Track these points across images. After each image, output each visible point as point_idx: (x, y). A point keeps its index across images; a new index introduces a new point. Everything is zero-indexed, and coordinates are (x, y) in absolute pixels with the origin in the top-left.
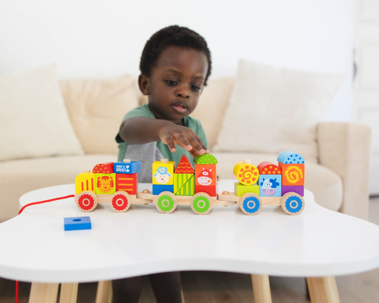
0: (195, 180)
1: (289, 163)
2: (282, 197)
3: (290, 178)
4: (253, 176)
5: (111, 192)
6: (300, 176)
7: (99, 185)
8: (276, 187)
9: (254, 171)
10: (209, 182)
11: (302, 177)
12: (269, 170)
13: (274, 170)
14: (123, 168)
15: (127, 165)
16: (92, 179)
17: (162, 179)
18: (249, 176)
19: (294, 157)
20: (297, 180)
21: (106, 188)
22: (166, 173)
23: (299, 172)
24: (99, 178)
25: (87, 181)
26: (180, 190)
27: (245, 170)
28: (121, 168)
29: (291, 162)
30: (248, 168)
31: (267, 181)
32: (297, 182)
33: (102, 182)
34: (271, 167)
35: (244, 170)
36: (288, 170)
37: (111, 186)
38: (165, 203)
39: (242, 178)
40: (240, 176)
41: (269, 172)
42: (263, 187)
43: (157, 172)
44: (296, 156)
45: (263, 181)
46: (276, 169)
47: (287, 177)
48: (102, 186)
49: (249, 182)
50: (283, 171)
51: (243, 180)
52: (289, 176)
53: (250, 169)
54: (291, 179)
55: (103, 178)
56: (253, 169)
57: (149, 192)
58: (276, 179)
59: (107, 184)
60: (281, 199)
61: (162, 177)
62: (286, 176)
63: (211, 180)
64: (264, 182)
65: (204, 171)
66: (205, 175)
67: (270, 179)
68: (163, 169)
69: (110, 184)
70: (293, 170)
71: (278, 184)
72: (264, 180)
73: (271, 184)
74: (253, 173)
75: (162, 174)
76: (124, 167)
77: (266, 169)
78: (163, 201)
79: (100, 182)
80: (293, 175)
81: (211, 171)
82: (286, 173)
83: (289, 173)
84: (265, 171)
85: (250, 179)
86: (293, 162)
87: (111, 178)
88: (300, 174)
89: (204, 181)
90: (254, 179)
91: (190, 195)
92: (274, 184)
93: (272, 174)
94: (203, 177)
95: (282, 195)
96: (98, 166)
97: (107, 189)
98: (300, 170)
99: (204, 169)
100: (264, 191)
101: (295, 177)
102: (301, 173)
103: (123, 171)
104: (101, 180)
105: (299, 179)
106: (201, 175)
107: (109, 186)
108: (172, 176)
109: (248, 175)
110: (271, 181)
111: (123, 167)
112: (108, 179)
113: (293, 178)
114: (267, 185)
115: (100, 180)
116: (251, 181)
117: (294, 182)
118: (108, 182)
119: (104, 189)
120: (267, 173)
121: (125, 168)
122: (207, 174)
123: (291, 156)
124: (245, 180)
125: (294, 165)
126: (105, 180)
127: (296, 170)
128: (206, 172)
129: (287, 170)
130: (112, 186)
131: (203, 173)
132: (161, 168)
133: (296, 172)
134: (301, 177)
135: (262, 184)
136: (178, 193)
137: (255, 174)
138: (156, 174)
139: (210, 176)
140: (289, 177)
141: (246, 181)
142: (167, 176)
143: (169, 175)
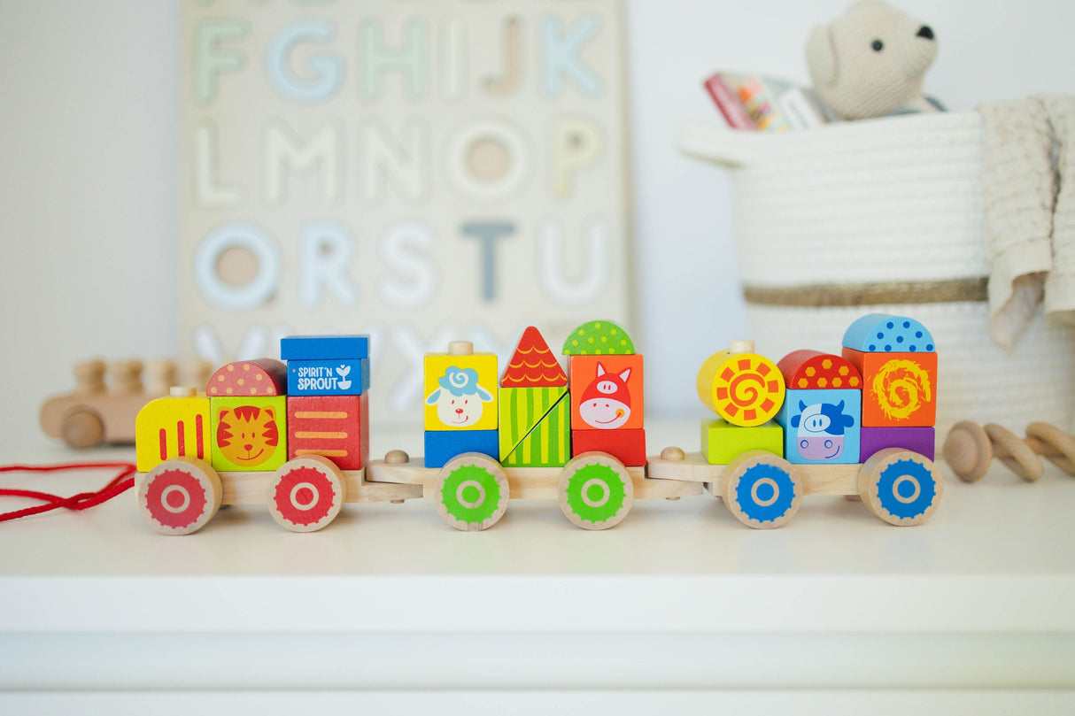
0: (572, 413)
1: (880, 348)
2: (860, 465)
3: (888, 401)
4: (764, 394)
5: (267, 465)
6: (921, 394)
7: (223, 437)
8: (842, 432)
9: (767, 379)
10: (619, 415)
11: (928, 399)
12: (821, 372)
13: (839, 375)
14: (324, 376)
15: (343, 366)
16: (199, 418)
17: (460, 411)
18: (750, 395)
19: (899, 330)
20: (913, 407)
21: (248, 447)
22: (471, 389)
23: (919, 380)
24: (223, 414)
25: (181, 425)
26: (518, 448)
27: (738, 373)
28: (317, 378)
29: (888, 348)
30: (749, 368)
31: (814, 410)
32: (913, 415)
33: (237, 426)
34: (827, 364)
35: (733, 374)
36: (883, 374)
37: (267, 443)
38: (470, 494)
39: (729, 400)
40: (722, 393)
41: (822, 382)
42: (801, 432)
43: (441, 388)
44: (907, 325)
45: (798, 412)
46: (844, 371)
47: (879, 399)
48: (236, 443)
49: (750, 415)
50: (867, 379)
51: (731, 410)
52: (887, 394)
53: (753, 370)
54: (893, 404)
55: (238, 412)
56: (764, 369)
57: (406, 459)
58: (842, 403)
59: (254, 435)
60: (860, 471)
61: (460, 404)
62: (876, 395)
63: (627, 411)
64: (805, 414)
65: (602, 378)
66: (607, 391)
67: (823, 405)
68: (461, 377)
69: (264, 435)
70: (900, 374)
71: (849, 421)
72: (802, 407)
73: (827, 421)
74: (763, 386)
75: (457, 392)
76: (329, 372)
77: (811, 372)
78: (459, 492)
79: (229, 427)
80: (899, 390)
81: (625, 380)
82: (878, 382)
83: (886, 383)
84: (809, 379)
85: (756, 406)
86: (896, 347)
87: (270, 412)
88: (922, 387)
89: (602, 414)
90: (767, 405)
91: (553, 463)
92: (837, 419)
93: (830, 386)
94: (601, 401)
95: (862, 460)
96: (231, 368)
97: (254, 452)
98: (924, 375)
99: (601, 372)
100: (804, 444)
101: (905, 398)
102: (926, 384)
103: (326, 385)
104: (230, 419)
105: (918, 404)
106: (591, 393)
107: (259, 442)
108: (493, 398)
109: (747, 391)
110: (826, 409)
111: (324, 372)
112: (256, 417)
113: (899, 402)
114: (813, 425)
115: (228, 419)
116: (760, 412)
117: (901, 414)
118: (258, 425)
119: (245, 454)
120: (813, 385)
121: (335, 374)
122: (614, 388)
123: (890, 325)
124: (737, 409)
125: (901, 356)
126: (248, 420)
127: (911, 375)
128: (608, 383)
129: (879, 372)
130: (274, 442)
131: (600, 387)
132: (455, 370)
133: (911, 380)
134: (925, 396)
135: (796, 421)
136: (513, 460)
137: (773, 387)
138: (439, 393)
139: (623, 395)
140: (886, 398)
141: (741, 410)
142: (475, 399)
143: (484, 396)
